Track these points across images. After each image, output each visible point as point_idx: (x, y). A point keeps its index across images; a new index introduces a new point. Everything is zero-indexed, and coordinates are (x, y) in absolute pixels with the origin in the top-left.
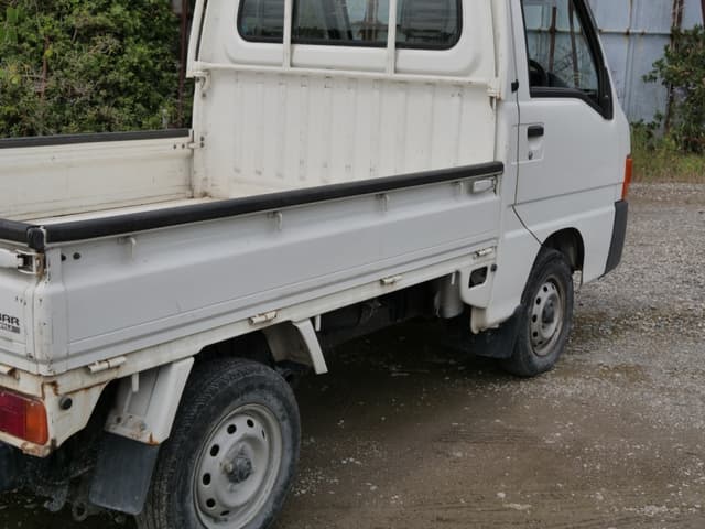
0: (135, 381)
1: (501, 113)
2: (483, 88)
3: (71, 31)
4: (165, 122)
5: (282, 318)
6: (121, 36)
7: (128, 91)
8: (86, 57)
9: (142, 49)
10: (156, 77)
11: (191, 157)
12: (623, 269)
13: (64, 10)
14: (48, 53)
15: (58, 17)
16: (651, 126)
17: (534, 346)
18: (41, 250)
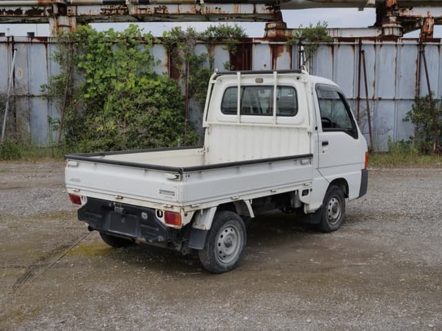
0: (202, 211)
1: (312, 137)
2: (305, 129)
3: (137, 105)
4: (179, 144)
5: (241, 199)
6: (158, 107)
7: (162, 132)
8: (143, 117)
9: (168, 112)
10: (174, 125)
11: (204, 155)
12: (367, 195)
13: (134, 96)
14: (127, 115)
15: (131, 100)
16: (408, 142)
17: (330, 221)
18: (181, 174)
